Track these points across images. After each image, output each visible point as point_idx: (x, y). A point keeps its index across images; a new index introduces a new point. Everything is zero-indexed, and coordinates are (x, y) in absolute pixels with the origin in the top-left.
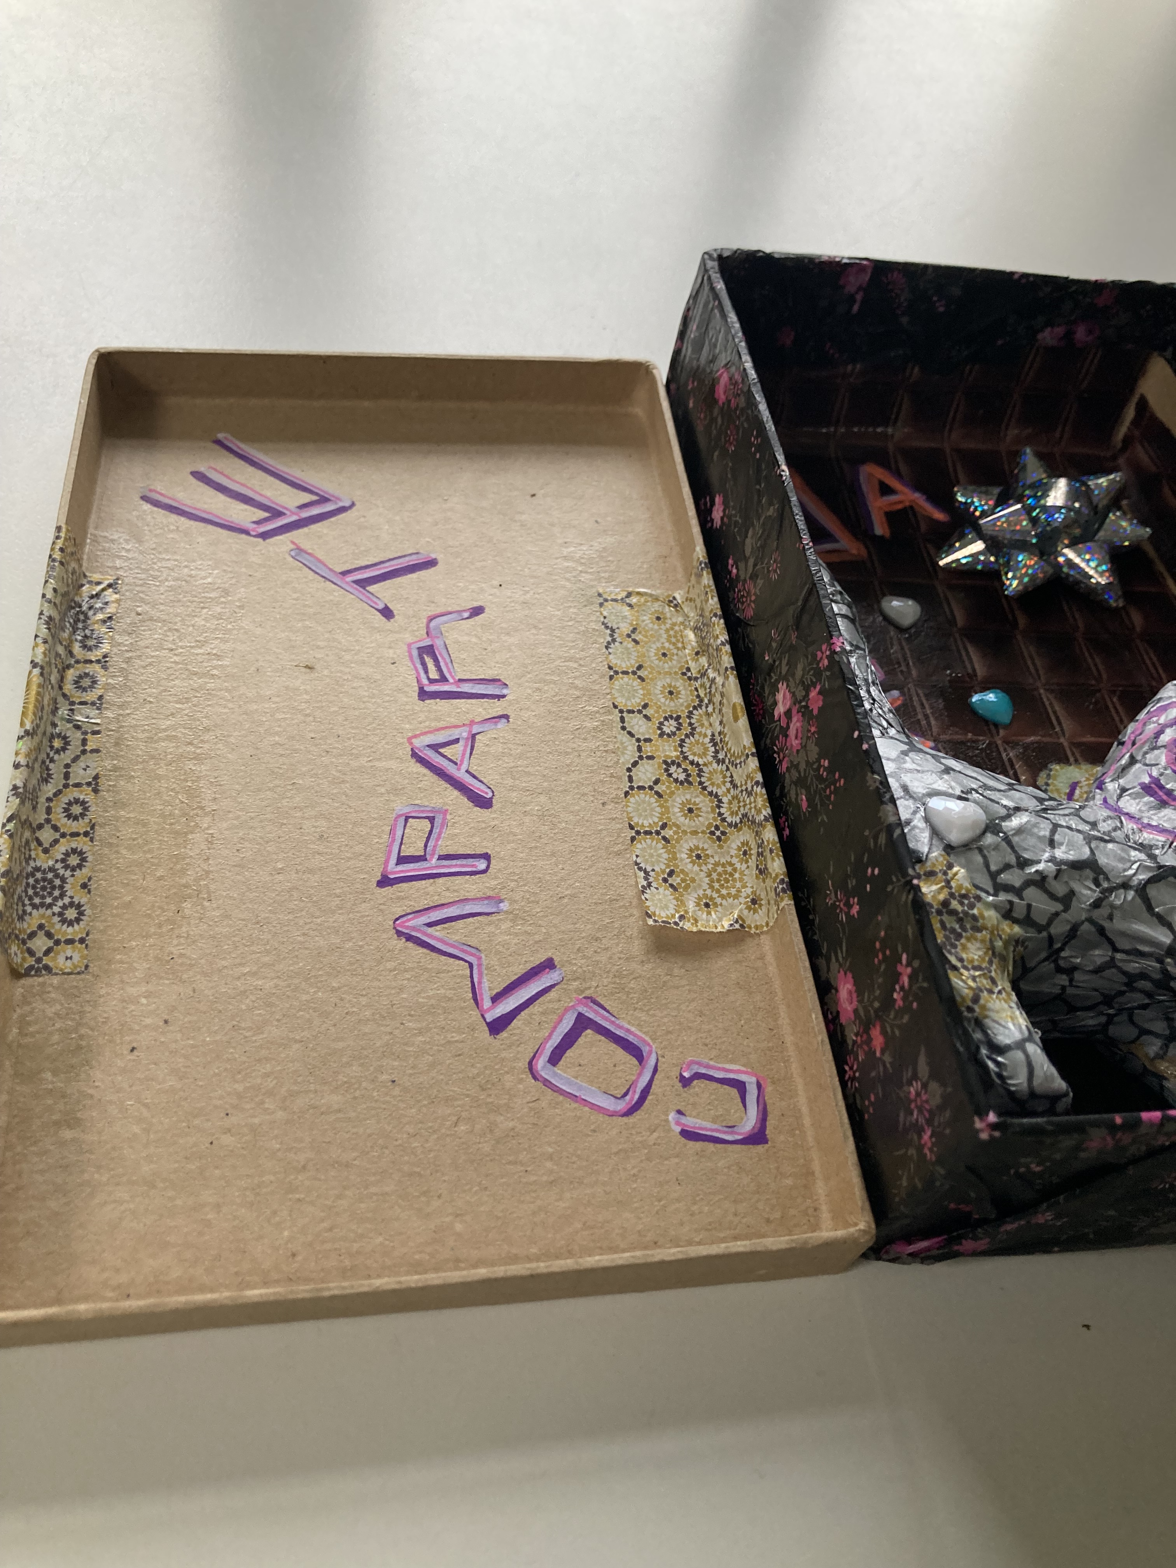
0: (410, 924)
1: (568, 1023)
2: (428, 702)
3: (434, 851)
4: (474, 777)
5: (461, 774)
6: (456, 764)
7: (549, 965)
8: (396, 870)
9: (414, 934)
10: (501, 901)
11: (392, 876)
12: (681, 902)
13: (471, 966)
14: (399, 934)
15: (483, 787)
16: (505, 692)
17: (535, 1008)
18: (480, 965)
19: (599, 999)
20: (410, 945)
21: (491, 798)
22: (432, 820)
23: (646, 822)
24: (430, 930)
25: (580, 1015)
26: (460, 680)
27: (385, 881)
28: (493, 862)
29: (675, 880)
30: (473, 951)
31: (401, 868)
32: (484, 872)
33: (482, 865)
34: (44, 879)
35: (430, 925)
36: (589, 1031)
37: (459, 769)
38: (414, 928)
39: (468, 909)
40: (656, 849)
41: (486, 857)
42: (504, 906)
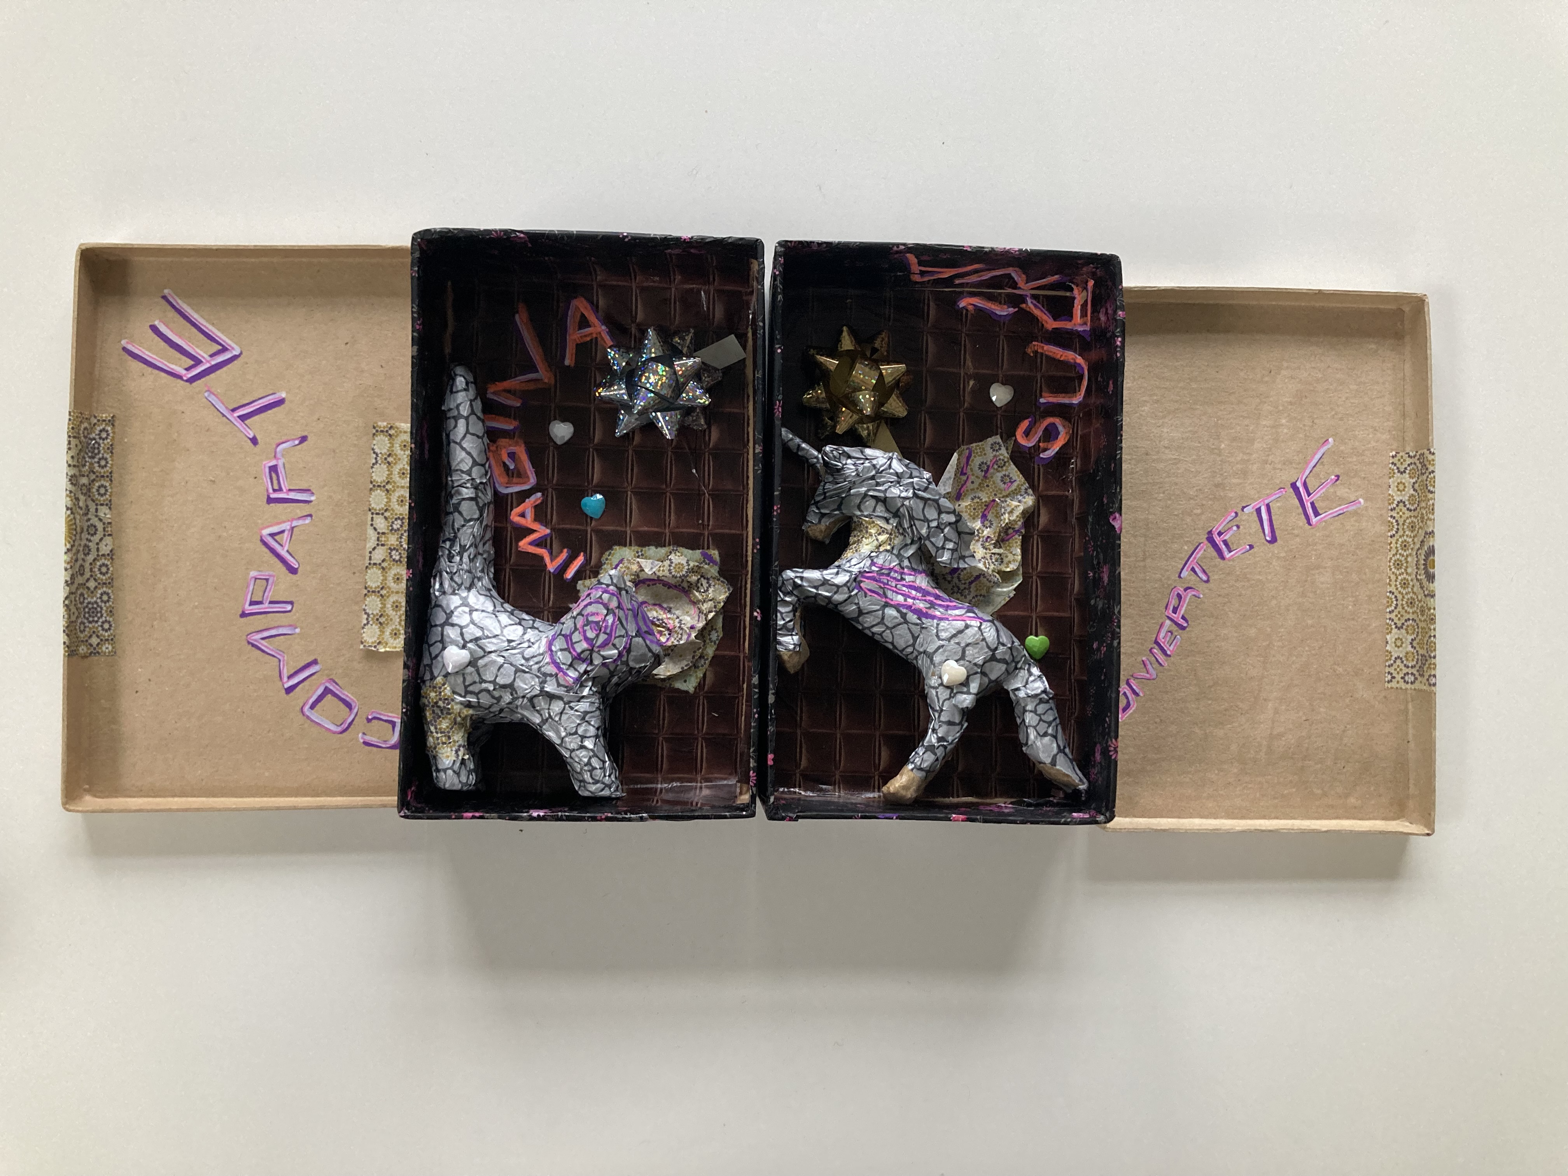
0: (254, 638)
1: (320, 691)
2: (271, 505)
3: (267, 598)
4: (291, 555)
5: (283, 553)
6: (281, 545)
7: (315, 662)
8: (249, 609)
9: (255, 643)
10: (296, 628)
11: (247, 612)
12: (382, 632)
13: (280, 661)
14: (249, 643)
15: (294, 561)
16: (313, 498)
17: (306, 683)
18: (284, 661)
19: (336, 680)
20: (253, 648)
21: (297, 569)
22: (267, 580)
23: (373, 584)
24: (263, 642)
25: (326, 688)
26: (290, 490)
27: (243, 615)
28: (295, 605)
29: (382, 620)
30: (281, 653)
31: (252, 607)
32: (290, 611)
33: (289, 607)
34: (93, 608)
35: (263, 639)
36: (329, 695)
37: (283, 549)
38: (255, 640)
39: (281, 631)
40: (376, 602)
41: (291, 603)
42: (298, 630)
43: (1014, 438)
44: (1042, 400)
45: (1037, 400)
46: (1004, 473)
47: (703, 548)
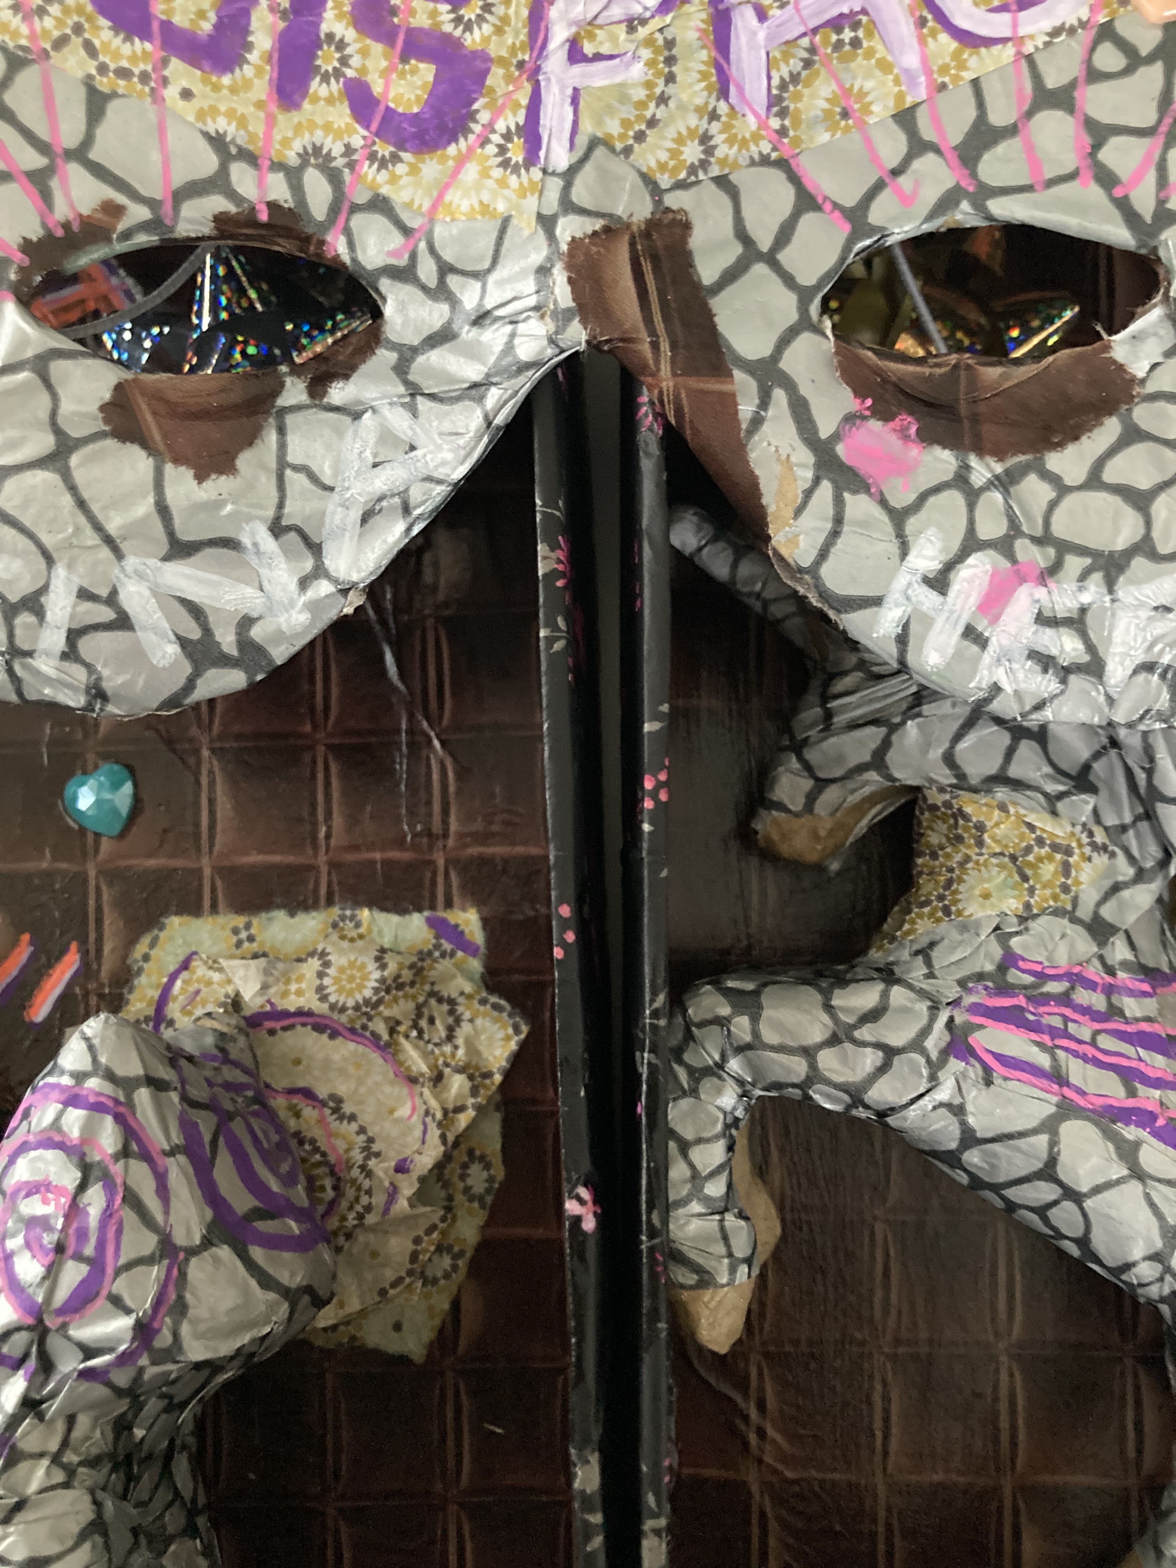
47: (433, 907)
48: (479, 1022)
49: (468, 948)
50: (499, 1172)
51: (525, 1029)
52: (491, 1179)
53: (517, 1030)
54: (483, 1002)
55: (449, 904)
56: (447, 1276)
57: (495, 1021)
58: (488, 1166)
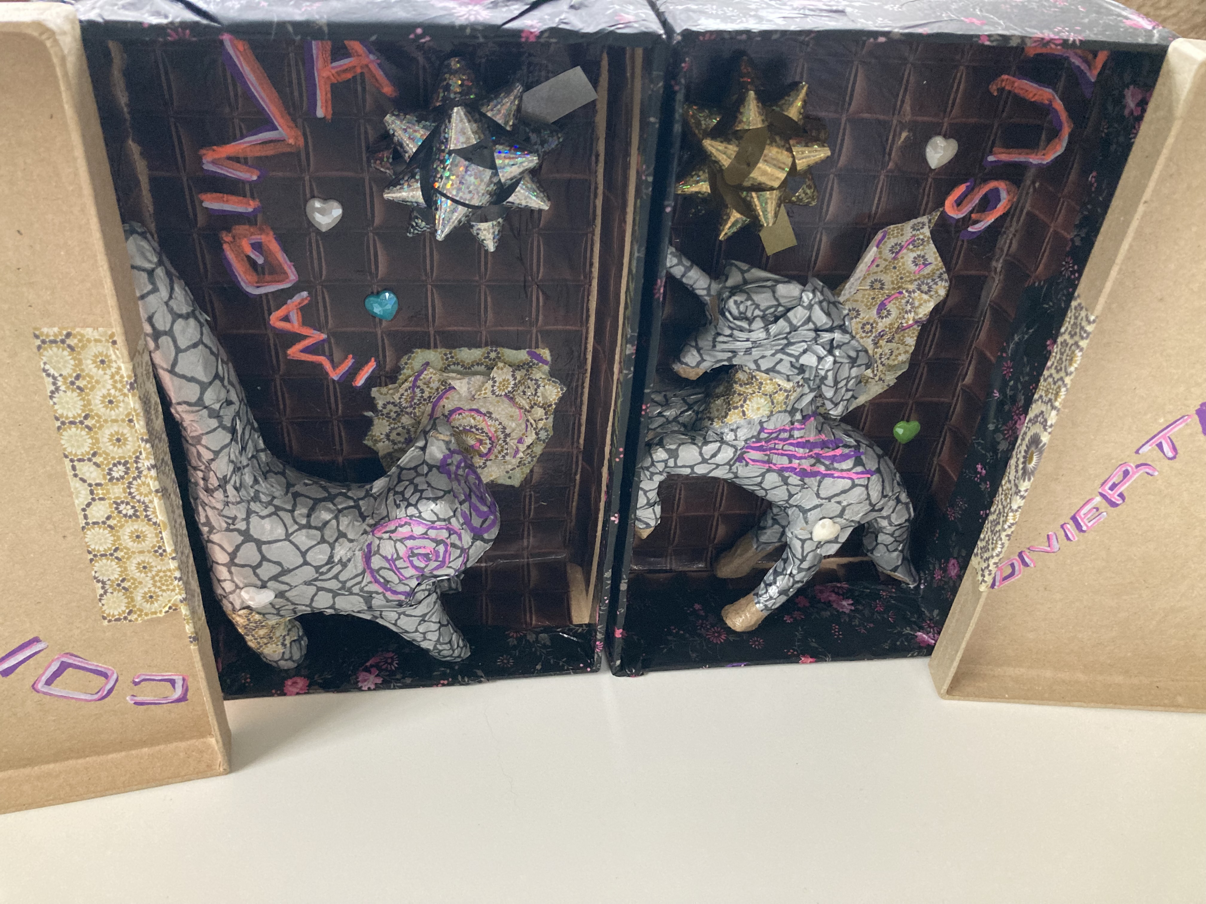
1: (54, 667)
7: (36, 640)
12: (131, 598)
19: (75, 653)
23: (100, 547)
29: (126, 585)
36: (70, 669)
40: (111, 566)
43: (941, 209)
44: (991, 158)
45: (984, 157)
46: (919, 253)
47: (530, 347)
48: (547, 387)
49: (545, 362)
50: (551, 433)
51: (565, 389)
52: (548, 435)
53: (562, 390)
54: (549, 380)
55: (537, 347)
56: (529, 463)
57: (553, 386)
58: (547, 431)
